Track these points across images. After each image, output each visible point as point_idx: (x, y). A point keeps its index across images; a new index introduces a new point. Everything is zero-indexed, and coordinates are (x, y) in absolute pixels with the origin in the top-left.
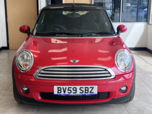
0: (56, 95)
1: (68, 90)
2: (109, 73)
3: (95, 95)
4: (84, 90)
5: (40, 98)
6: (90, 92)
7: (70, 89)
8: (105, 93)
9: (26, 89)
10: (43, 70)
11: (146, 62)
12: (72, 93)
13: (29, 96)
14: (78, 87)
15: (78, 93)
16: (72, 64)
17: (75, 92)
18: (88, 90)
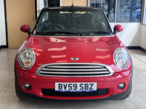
0: (57, 91)
1: (69, 87)
2: (108, 70)
3: (95, 91)
4: (84, 86)
5: (41, 94)
6: (90, 89)
7: (70, 86)
8: (103, 89)
9: (27, 85)
10: (45, 67)
11: (140, 60)
12: (72, 90)
13: (30, 92)
14: (78, 84)
15: (79, 89)
16: (73, 61)
17: (75, 88)
18: (88, 87)
